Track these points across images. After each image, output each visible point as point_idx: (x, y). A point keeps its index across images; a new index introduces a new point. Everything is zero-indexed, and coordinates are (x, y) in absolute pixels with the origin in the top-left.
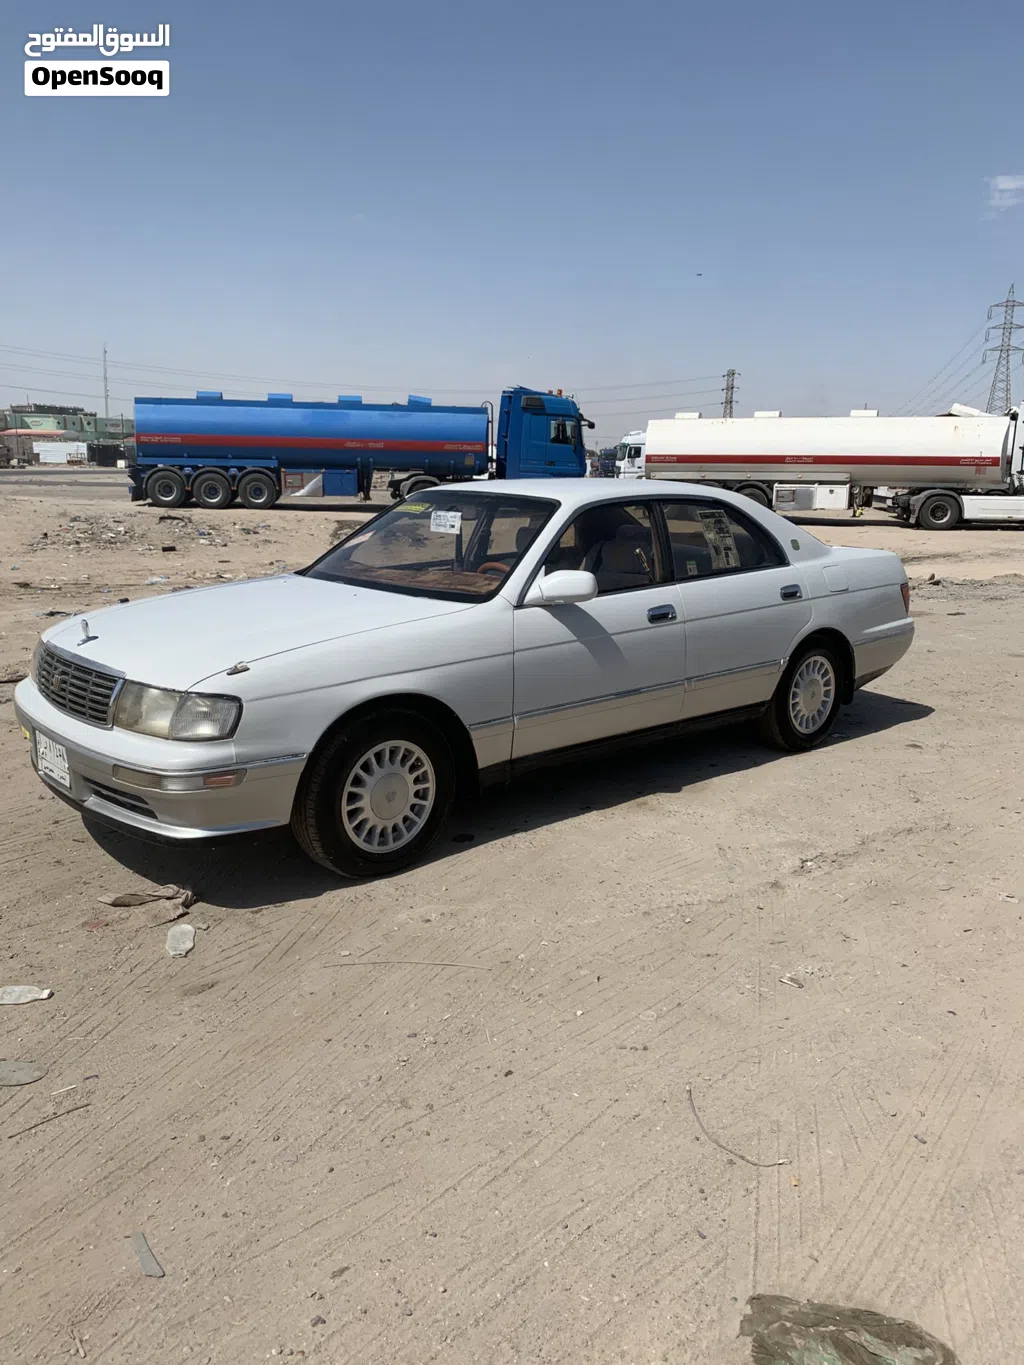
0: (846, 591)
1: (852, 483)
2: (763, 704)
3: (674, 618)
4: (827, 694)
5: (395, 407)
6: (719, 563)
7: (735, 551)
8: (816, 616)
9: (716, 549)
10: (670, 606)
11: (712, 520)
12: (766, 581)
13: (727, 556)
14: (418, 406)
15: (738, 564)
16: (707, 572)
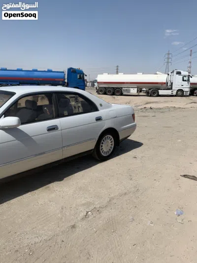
0: (116, 117)
1: (138, 88)
2: (91, 150)
3: (58, 129)
4: (112, 145)
5: (45, 71)
6: (76, 111)
7: (81, 108)
8: (106, 125)
9: (75, 108)
10: (56, 126)
11: (74, 99)
12: (92, 116)
13: (79, 109)
14: (50, 71)
15: (82, 111)
16: (71, 114)
